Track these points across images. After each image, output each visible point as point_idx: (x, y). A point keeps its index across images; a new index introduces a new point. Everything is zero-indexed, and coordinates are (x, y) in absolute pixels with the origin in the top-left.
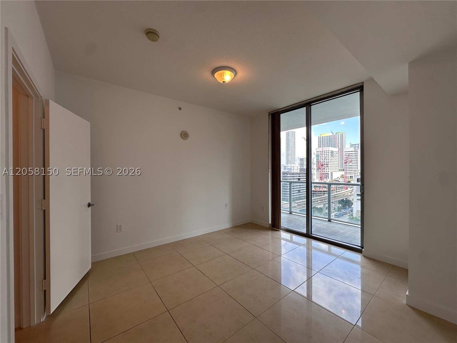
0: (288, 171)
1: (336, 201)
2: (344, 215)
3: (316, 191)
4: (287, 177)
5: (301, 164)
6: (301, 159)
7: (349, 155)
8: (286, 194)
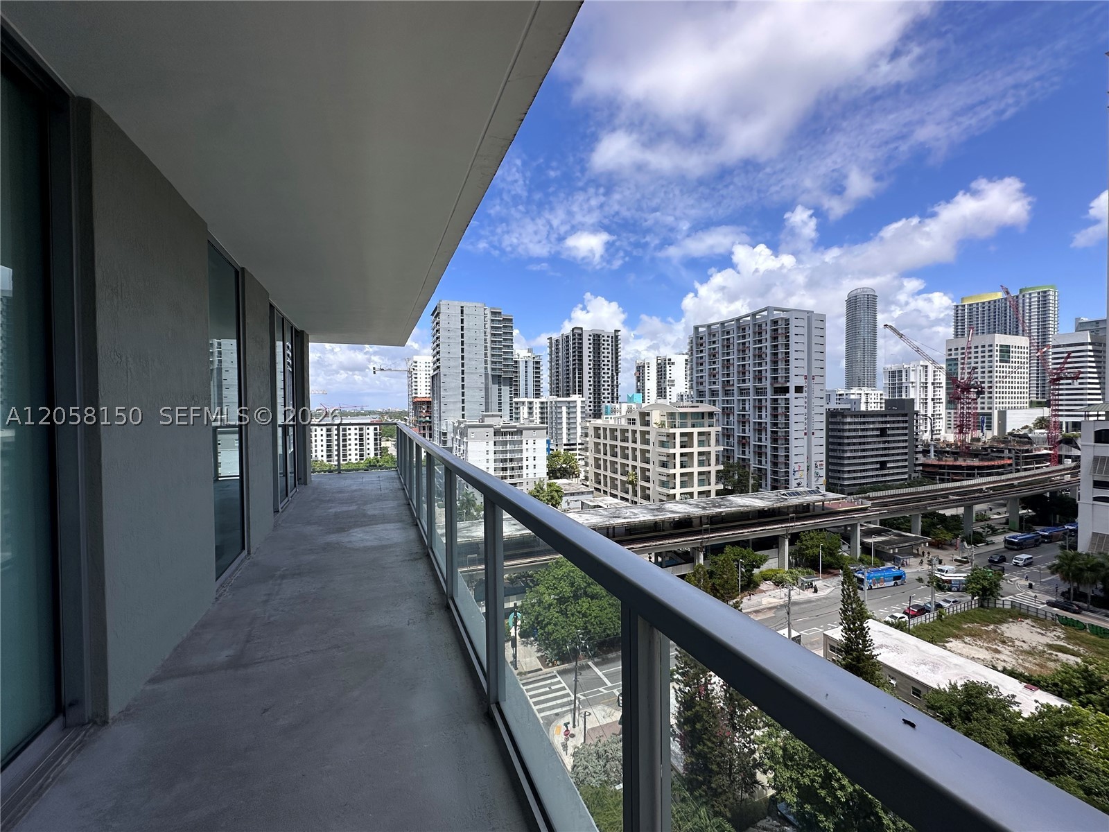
0: (848, 406)
1: (1015, 499)
2: (1043, 545)
3: (941, 467)
4: (844, 423)
5: (894, 388)
6: (893, 372)
7: (1068, 357)
8: (839, 471)
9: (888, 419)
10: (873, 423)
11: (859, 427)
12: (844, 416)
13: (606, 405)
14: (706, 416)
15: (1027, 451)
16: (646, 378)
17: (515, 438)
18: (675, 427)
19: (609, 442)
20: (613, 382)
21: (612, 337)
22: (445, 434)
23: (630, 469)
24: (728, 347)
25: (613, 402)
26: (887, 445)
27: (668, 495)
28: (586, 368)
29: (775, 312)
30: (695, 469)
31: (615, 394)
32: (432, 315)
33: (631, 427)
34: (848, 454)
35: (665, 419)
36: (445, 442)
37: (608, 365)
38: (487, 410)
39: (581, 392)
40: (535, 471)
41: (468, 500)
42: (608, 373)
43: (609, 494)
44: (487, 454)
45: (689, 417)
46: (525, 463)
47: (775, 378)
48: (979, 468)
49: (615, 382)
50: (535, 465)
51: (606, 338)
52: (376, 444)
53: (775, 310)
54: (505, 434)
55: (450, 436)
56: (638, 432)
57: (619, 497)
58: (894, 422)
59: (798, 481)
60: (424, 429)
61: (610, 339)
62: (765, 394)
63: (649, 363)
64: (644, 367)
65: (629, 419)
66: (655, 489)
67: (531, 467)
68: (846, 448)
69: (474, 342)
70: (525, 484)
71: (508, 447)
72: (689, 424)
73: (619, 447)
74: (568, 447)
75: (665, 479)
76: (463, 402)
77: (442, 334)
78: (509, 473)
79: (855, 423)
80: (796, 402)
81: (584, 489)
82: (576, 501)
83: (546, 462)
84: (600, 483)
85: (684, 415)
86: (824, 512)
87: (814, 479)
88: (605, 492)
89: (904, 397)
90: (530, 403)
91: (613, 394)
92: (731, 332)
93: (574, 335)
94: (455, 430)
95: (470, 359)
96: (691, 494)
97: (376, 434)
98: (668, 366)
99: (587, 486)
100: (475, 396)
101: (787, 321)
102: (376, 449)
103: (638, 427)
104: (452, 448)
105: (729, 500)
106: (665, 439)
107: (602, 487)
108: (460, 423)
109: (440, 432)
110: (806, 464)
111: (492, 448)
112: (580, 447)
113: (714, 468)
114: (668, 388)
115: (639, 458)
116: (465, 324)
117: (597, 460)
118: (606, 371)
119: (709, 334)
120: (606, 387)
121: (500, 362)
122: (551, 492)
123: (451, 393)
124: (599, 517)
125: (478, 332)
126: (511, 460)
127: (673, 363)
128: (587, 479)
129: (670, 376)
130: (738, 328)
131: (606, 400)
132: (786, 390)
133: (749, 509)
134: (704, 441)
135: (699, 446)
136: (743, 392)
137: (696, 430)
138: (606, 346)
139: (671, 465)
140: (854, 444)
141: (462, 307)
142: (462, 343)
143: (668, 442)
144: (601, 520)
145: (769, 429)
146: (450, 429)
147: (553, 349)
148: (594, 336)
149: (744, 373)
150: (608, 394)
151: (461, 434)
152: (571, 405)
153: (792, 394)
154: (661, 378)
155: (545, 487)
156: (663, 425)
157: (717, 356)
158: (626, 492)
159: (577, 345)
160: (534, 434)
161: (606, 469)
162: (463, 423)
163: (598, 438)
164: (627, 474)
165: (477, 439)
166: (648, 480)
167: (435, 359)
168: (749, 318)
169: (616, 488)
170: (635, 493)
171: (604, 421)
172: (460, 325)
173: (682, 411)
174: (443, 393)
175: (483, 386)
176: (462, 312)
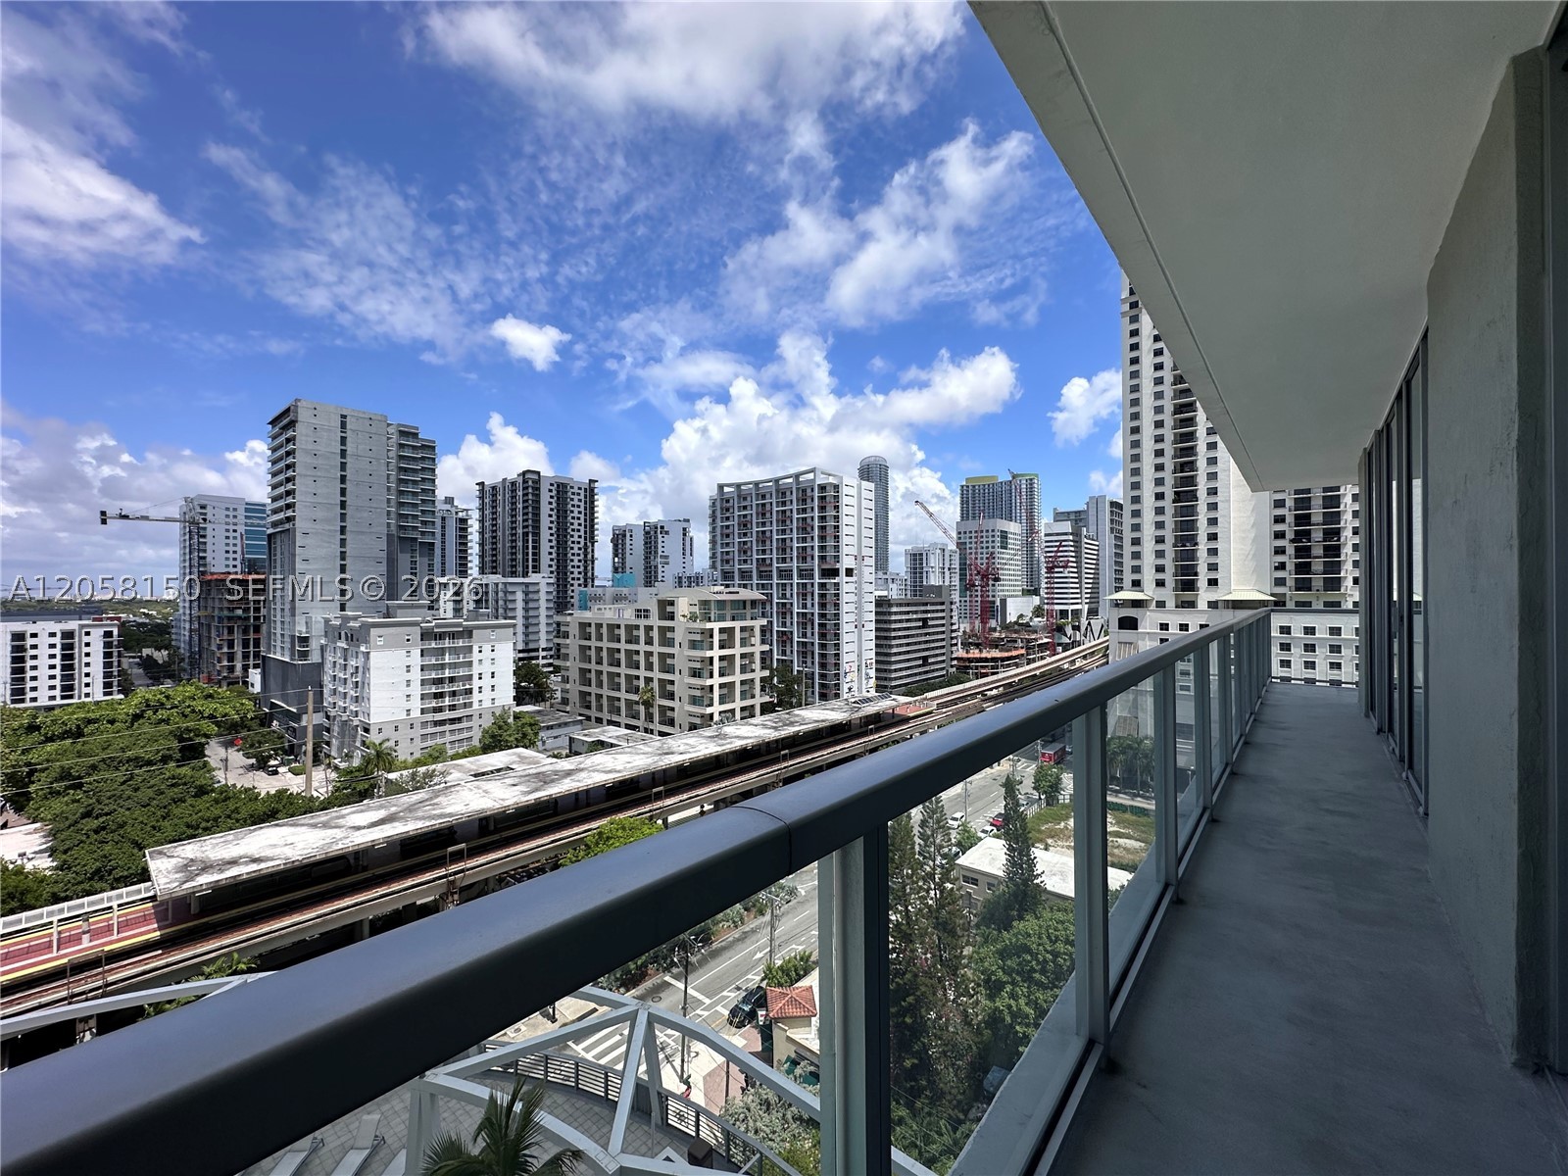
3: (970, 660)
4: (890, 614)
5: (915, 573)
6: (915, 555)
7: (1060, 546)
8: (885, 670)
9: (929, 608)
10: (916, 612)
11: (904, 617)
12: (890, 605)
13: (576, 590)
14: (748, 606)
15: (1036, 640)
16: (628, 551)
17: (461, 643)
18: (710, 620)
19: (605, 644)
20: (586, 556)
21: (586, 489)
22: (304, 640)
23: (642, 684)
24: (764, 515)
25: (586, 586)
26: (928, 638)
27: (703, 716)
28: (545, 534)
29: (822, 476)
30: (737, 677)
31: (590, 574)
32: (273, 423)
33: (642, 622)
34: (894, 650)
35: (696, 609)
36: (304, 655)
37: (579, 531)
39: (536, 569)
40: (493, 695)
41: (379, 754)
42: (579, 543)
43: (605, 722)
44: (408, 671)
45: (728, 607)
46: (476, 683)
47: (823, 558)
48: (1003, 659)
49: (589, 556)
50: (493, 686)
51: (576, 490)
52: (107, 665)
53: (822, 473)
54: (441, 637)
55: (314, 645)
56: (656, 630)
58: (933, 611)
59: (848, 685)
60: (230, 632)
61: (582, 492)
62: (812, 577)
63: (631, 531)
64: (624, 536)
65: (639, 611)
66: (682, 709)
67: (487, 689)
68: (894, 642)
69: (367, 479)
70: (475, 718)
71: (447, 659)
72: (728, 617)
73: (623, 652)
74: (525, 655)
75: (698, 693)
77: (300, 459)
78: (447, 701)
79: (901, 613)
80: (847, 585)
81: (564, 718)
82: (555, 737)
83: (512, 680)
84: (589, 707)
85: (721, 604)
86: (894, 720)
87: (864, 682)
88: (599, 721)
89: (925, 583)
91: (586, 574)
92: (768, 496)
93: (525, 481)
94: (332, 633)
95: (358, 509)
96: (733, 711)
97: (107, 645)
98: (660, 536)
99: (568, 712)
101: (836, 487)
102: (107, 675)
103: (655, 621)
104: (320, 666)
105: (798, 715)
106: (698, 637)
107: (593, 713)
108: (345, 619)
109: (293, 637)
110: (856, 664)
111: (416, 659)
112: (544, 654)
113: (759, 674)
114: (660, 566)
115: (656, 666)
116: (349, 447)
117: (584, 672)
118: (576, 539)
119: (739, 496)
120: (576, 563)
121: (415, 517)
122: (523, 725)
123: (317, 566)
124: (642, 756)
125: (374, 462)
126: (452, 680)
127: (667, 533)
128: (565, 701)
129: (663, 549)
130: (777, 491)
131: (576, 583)
132: (835, 573)
133: (824, 724)
134: (745, 638)
135: (741, 646)
136: (785, 574)
137: (737, 625)
138: (576, 501)
139: (706, 673)
140: (900, 637)
141: (344, 416)
142: (343, 479)
143: (702, 641)
144: (650, 761)
145: (817, 621)
146: (318, 628)
147: (487, 500)
148: (558, 486)
149: (784, 550)
150: (580, 573)
151: (350, 639)
152: (531, 589)
153: (843, 578)
154: (650, 553)
155: (511, 720)
156: (693, 618)
157: (749, 526)
158: (636, 716)
159: (530, 497)
160: (493, 635)
161: (600, 685)
162: (355, 618)
163: (586, 639)
164: (637, 690)
165: (388, 646)
166: (671, 696)
167: (281, 503)
168: (790, 480)
169: (618, 711)
170: (650, 717)
171: (594, 613)
172: (338, 448)
173: (719, 597)
174: (299, 566)
175: (384, 555)
176: (343, 425)
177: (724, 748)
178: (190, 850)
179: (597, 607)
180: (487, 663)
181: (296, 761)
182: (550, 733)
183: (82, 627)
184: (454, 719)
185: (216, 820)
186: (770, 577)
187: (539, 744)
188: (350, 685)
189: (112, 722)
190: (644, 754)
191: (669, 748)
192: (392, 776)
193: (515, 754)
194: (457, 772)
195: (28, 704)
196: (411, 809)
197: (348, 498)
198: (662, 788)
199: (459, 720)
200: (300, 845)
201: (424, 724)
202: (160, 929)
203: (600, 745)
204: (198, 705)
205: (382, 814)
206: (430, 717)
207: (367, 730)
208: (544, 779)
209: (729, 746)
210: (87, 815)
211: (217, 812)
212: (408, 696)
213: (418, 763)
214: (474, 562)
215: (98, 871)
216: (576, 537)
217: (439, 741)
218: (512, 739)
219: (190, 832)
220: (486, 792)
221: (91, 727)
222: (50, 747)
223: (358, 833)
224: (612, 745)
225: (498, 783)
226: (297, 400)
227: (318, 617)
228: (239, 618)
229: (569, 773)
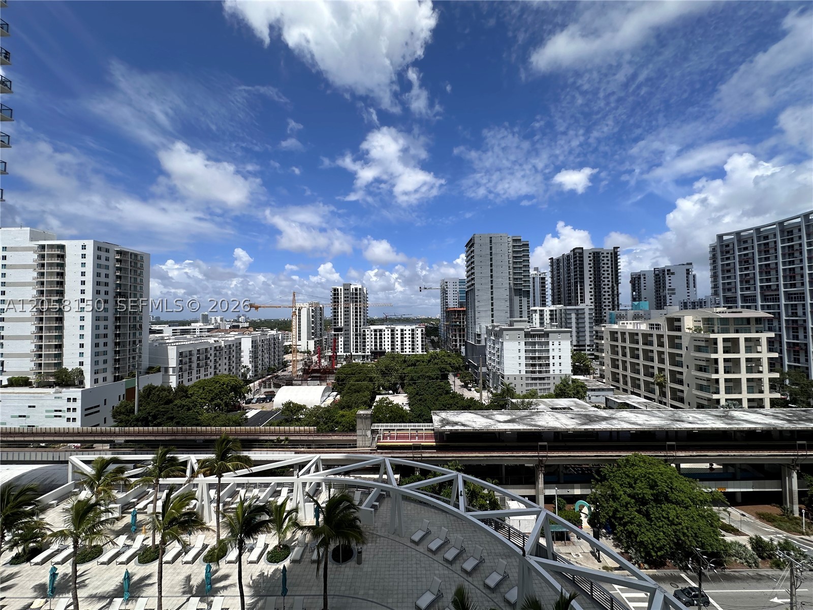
13: (607, 312)
14: (753, 322)
16: (643, 288)
17: (543, 340)
18: (713, 332)
19: (628, 345)
20: (613, 292)
21: (611, 254)
22: (479, 335)
23: (656, 372)
24: (767, 251)
25: (613, 310)
27: (710, 400)
28: (587, 281)
30: (743, 376)
31: (616, 303)
32: (466, 245)
33: (655, 332)
35: (701, 325)
36: (479, 342)
37: (608, 278)
38: (511, 316)
39: (583, 301)
40: (561, 368)
41: (508, 389)
42: (608, 285)
43: (629, 392)
46: (551, 361)
49: (616, 292)
50: (560, 363)
51: (605, 255)
52: (422, 341)
54: (533, 336)
55: (484, 336)
56: (666, 337)
57: (642, 396)
60: (455, 331)
61: (609, 255)
63: (645, 275)
64: (639, 278)
65: (652, 325)
66: (690, 392)
67: (557, 364)
69: (500, 263)
70: (552, 379)
71: (537, 347)
72: (732, 330)
73: (641, 350)
74: (578, 348)
75: (704, 383)
76: (492, 311)
77: (476, 259)
78: (537, 369)
81: (602, 386)
82: (597, 396)
83: (570, 361)
84: (618, 381)
85: (724, 320)
88: (625, 391)
90: (541, 311)
91: (613, 303)
92: (771, 236)
93: (574, 254)
94: (489, 332)
95: (497, 277)
96: (739, 401)
97: (422, 334)
98: (667, 276)
99: (604, 383)
100: (502, 305)
102: (422, 345)
103: (665, 331)
104: (486, 346)
106: (703, 344)
107: (621, 386)
109: (475, 334)
111: (523, 347)
112: (589, 348)
113: (766, 376)
114: (668, 296)
115: (667, 361)
116: (493, 251)
117: (614, 360)
118: (606, 282)
119: (739, 241)
120: (607, 296)
121: (521, 279)
122: (577, 386)
123: (483, 304)
124: (658, 419)
125: (503, 256)
126: (539, 358)
127: (673, 274)
128: (602, 376)
129: (670, 285)
130: (783, 231)
131: (607, 308)
134: (751, 347)
135: (746, 352)
137: (742, 336)
138: (606, 261)
139: (712, 370)
141: (491, 238)
142: (491, 265)
143: (707, 347)
146: (484, 331)
147: (554, 267)
148: (594, 254)
150: (609, 302)
151: (495, 335)
152: (580, 312)
154: (660, 287)
155: (570, 382)
156: (698, 330)
157: (751, 261)
158: (653, 392)
159: (578, 262)
160: (559, 336)
161: (625, 369)
162: (497, 326)
163: (615, 341)
164: (652, 375)
165: (510, 340)
166: (681, 382)
167: (470, 278)
168: (799, 220)
169: (639, 387)
170: (663, 394)
171: (619, 326)
172: (489, 251)
173: (722, 316)
174: (477, 304)
175: (508, 297)
176: (491, 241)
177: (731, 426)
178: (443, 415)
179: (621, 322)
180: (557, 351)
181: (477, 387)
182: (593, 393)
183: (416, 328)
184: (541, 378)
185: (451, 405)
186: (778, 299)
187: (587, 398)
188: (496, 356)
189: (423, 362)
190: (659, 417)
191: (680, 417)
192: (514, 401)
193: (573, 401)
194: (543, 405)
195: (404, 353)
196: (522, 418)
197: (494, 273)
198: (674, 443)
199: (543, 379)
200: (478, 423)
201: (527, 378)
202: (435, 442)
203: (626, 406)
204: (446, 359)
205: (509, 418)
206: (529, 375)
207: (503, 378)
208: (590, 419)
209: (737, 426)
210: (417, 394)
211: (452, 402)
212: (520, 364)
213: (525, 397)
214: (549, 299)
215: (419, 415)
216: (607, 282)
217: (534, 388)
218: (571, 393)
219: (443, 407)
220: (557, 418)
221: (418, 363)
222: (409, 368)
223: (499, 424)
224: (635, 407)
225: (564, 415)
226: (474, 235)
227: (483, 326)
228: (458, 325)
229: (605, 419)
